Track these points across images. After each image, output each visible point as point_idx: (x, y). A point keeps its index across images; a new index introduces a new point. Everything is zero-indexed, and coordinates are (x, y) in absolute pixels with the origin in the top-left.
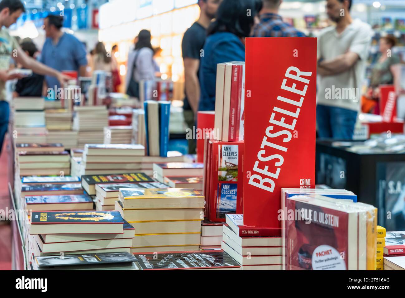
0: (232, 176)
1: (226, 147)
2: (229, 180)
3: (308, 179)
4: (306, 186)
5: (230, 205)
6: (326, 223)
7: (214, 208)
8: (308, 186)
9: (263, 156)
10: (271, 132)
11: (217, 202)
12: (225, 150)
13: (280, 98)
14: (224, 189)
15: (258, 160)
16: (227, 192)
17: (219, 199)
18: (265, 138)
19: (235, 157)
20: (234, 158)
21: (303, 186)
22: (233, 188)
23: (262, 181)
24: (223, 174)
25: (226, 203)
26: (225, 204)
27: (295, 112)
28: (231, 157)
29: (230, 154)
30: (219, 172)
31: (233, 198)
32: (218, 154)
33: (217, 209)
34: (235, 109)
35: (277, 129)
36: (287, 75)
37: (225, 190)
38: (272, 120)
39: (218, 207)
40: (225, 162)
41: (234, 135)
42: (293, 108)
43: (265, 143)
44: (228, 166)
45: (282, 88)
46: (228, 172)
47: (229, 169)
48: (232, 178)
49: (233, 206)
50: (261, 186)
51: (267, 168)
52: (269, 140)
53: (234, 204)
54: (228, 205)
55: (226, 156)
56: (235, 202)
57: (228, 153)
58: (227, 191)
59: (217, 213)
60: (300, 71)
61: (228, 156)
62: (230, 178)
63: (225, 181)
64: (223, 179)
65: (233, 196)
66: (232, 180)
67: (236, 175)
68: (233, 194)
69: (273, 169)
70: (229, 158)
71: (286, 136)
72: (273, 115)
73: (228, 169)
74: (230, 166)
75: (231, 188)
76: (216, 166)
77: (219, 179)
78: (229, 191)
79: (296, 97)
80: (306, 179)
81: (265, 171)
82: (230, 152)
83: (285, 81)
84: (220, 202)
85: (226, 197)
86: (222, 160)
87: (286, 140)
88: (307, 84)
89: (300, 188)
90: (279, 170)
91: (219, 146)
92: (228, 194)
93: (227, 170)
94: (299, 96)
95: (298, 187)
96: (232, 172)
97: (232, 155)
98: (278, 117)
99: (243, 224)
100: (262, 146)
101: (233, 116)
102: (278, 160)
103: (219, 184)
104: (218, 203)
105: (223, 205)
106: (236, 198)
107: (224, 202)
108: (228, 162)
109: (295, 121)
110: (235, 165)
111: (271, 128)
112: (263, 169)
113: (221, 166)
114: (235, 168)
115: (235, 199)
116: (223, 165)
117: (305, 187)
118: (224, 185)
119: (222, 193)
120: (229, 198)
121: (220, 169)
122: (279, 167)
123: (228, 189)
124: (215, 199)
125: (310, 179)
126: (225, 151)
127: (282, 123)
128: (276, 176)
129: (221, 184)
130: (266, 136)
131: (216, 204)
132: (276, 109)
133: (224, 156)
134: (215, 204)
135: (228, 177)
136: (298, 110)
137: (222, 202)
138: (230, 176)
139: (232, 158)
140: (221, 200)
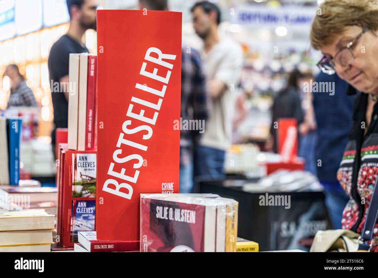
0: (89, 191)
1: (82, 157)
2: (86, 196)
3: (171, 183)
4: (169, 191)
5: (87, 227)
6: (182, 221)
7: (68, 231)
8: (170, 191)
9: (119, 156)
10: (129, 127)
11: (71, 224)
12: (80, 159)
13: (138, 86)
14: (79, 208)
15: (114, 162)
16: (83, 211)
17: (73, 219)
18: (122, 135)
19: (92, 168)
20: (92, 170)
21: (165, 191)
22: (90, 205)
23: (118, 187)
24: (78, 189)
25: (82, 225)
26: (80, 226)
27: (156, 103)
28: (88, 168)
29: (86, 164)
30: (73, 186)
31: (90, 218)
32: (71, 164)
33: (72, 232)
34: (92, 111)
35: (136, 123)
36: (148, 57)
37: (81, 208)
38: (130, 114)
39: (72, 230)
40: (80, 175)
41: (91, 143)
42: (154, 99)
43: (121, 140)
44: (84, 179)
45: (141, 73)
46: (83, 186)
47: (86, 182)
48: (89, 194)
49: (91, 228)
50: (116, 192)
51: (123, 170)
52: (127, 137)
53: (91, 225)
54: (85, 226)
55: (81, 167)
56: (93, 222)
57: (84, 163)
58: (83, 209)
59: (71, 236)
60: (163, 53)
61: (83, 167)
62: (86, 194)
63: (80, 198)
64: (78, 196)
65: (90, 215)
66: (89, 196)
67: (94, 190)
68: (91, 214)
69: (130, 172)
70: (85, 170)
71: (146, 132)
72: (131, 106)
73: (84, 183)
74: (86, 179)
75: (88, 206)
76: (70, 180)
77: (73, 195)
78: (85, 209)
79: (158, 85)
80: (169, 183)
81: (122, 175)
82: (86, 163)
83: (144, 65)
84: (75, 223)
85: (82, 217)
86: (76, 172)
87: (146, 137)
88: (170, 70)
89: (161, 193)
90: (137, 173)
91: (73, 155)
92: (85, 214)
93: (83, 185)
94: (162, 84)
95: (160, 192)
96: (89, 187)
97: (89, 166)
98: (137, 109)
99: (96, 239)
100: (118, 145)
101: (90, 119)
102: (137, 161)
103: (74, 201)
104: (73, 225)
105: (79, 226)
106: (94, 217)
107: (79, 223)
108: (85, 174)
109: (156, 114)
110: (92, 178)
111: (129, 122)
112: (120, 172)
113: (76, 179)
114: (93, 181)
115: (92, 220)
116: (78, 178)
117: (167, 192)
118: (79, 203)
119: (77, 212)
120: (86, 218)
121: (74, 183)
122: (138, 169)
123: (85, 207)
124: (69, 219)
125: (173, 183)
126: (80, 161)
127: (141, 117)
128: (134, 180)
129: (76, 201)
130: (123, 132)
131: (70, 226)
132: (134, 99)
133: (79, 167)
134: (68, 226)
135: (84, 192)
136: (160, 101)
137: (77, 223)
138: (87, 191)
139: (89, 170)
140: (76, 221)
